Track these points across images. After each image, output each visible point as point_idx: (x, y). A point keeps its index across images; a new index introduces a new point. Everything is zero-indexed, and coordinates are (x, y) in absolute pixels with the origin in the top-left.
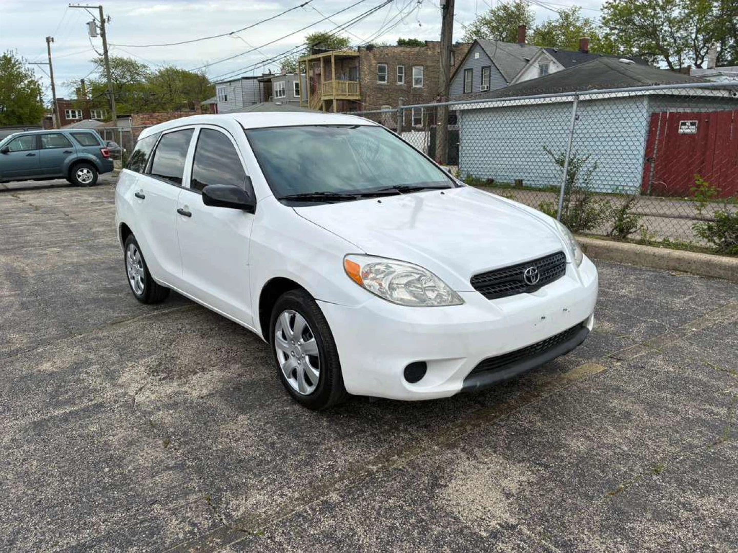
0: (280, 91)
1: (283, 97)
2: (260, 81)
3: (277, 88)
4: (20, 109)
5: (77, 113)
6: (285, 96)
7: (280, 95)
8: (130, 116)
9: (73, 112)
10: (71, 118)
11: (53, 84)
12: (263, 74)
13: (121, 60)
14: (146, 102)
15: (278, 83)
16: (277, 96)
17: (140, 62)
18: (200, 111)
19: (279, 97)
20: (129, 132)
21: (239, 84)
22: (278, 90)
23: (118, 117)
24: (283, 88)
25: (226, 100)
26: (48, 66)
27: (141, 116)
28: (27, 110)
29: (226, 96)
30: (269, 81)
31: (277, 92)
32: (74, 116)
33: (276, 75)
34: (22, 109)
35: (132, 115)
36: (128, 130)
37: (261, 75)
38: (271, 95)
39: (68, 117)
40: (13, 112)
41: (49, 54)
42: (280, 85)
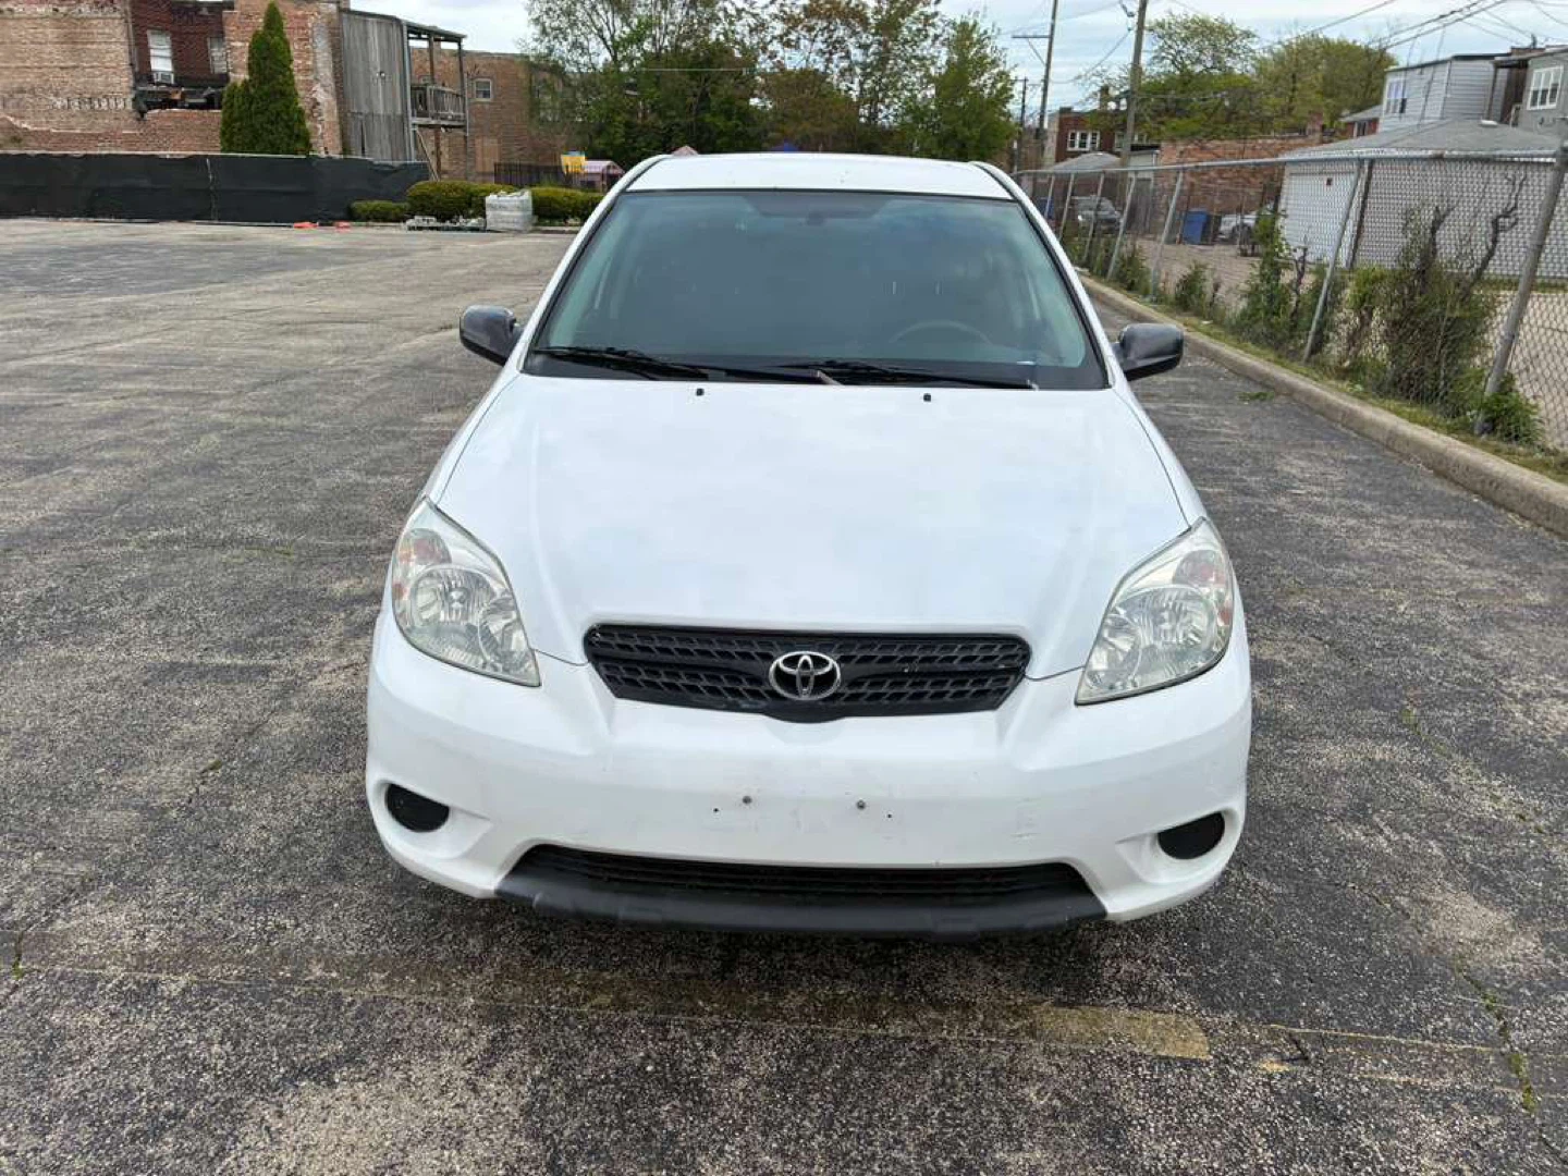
0: (1545, 92)
1: (1549, 106)
2: (1498, 66)
3: (1539, 82)
4: (966, 129)
5: (1089, 140)
6: (1554, 105)
7: (1543, 102)
8: (1157, 147)
9: (1084, 136)
10: (1077, 148)
11: (1046, 80)
12: (1513, 48)
13: (1204, 23)
14: (1231, 115)
15: (1544, 71)
16: (1534, 103)
17: (1240, 26)
18: (1318, 136)
19: (1539, 107)
20: (1149, 180)
21: (1442, 74)
22: (1541, 87)
23: (1134, 148)
24: (1555, 85)
25: (1402, 110)
26: (1047, 40)
27: (1182, 148)
28: (976, 132)
29: (1404, 102)
30: (1522, 65)
31: (1536, 93)
32: (1083, 145)
33: (1548, 50)
34: (970, 129)
35: (1163, 144)
36: (1146, 176)
37: (1508, 50)
38: (1520, 101)
39: (1073, 145)
40: (954, 134)
41: (1054, 17)
42: (1548, 76)
